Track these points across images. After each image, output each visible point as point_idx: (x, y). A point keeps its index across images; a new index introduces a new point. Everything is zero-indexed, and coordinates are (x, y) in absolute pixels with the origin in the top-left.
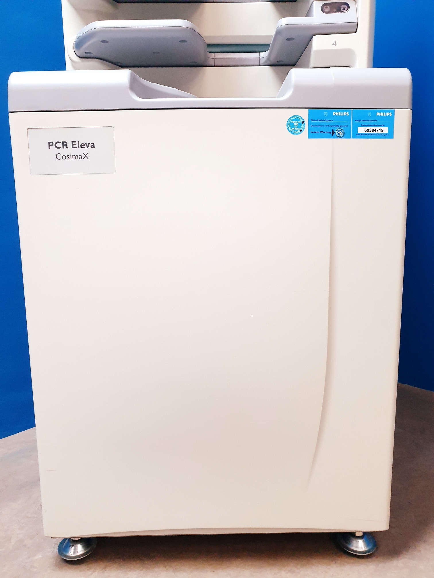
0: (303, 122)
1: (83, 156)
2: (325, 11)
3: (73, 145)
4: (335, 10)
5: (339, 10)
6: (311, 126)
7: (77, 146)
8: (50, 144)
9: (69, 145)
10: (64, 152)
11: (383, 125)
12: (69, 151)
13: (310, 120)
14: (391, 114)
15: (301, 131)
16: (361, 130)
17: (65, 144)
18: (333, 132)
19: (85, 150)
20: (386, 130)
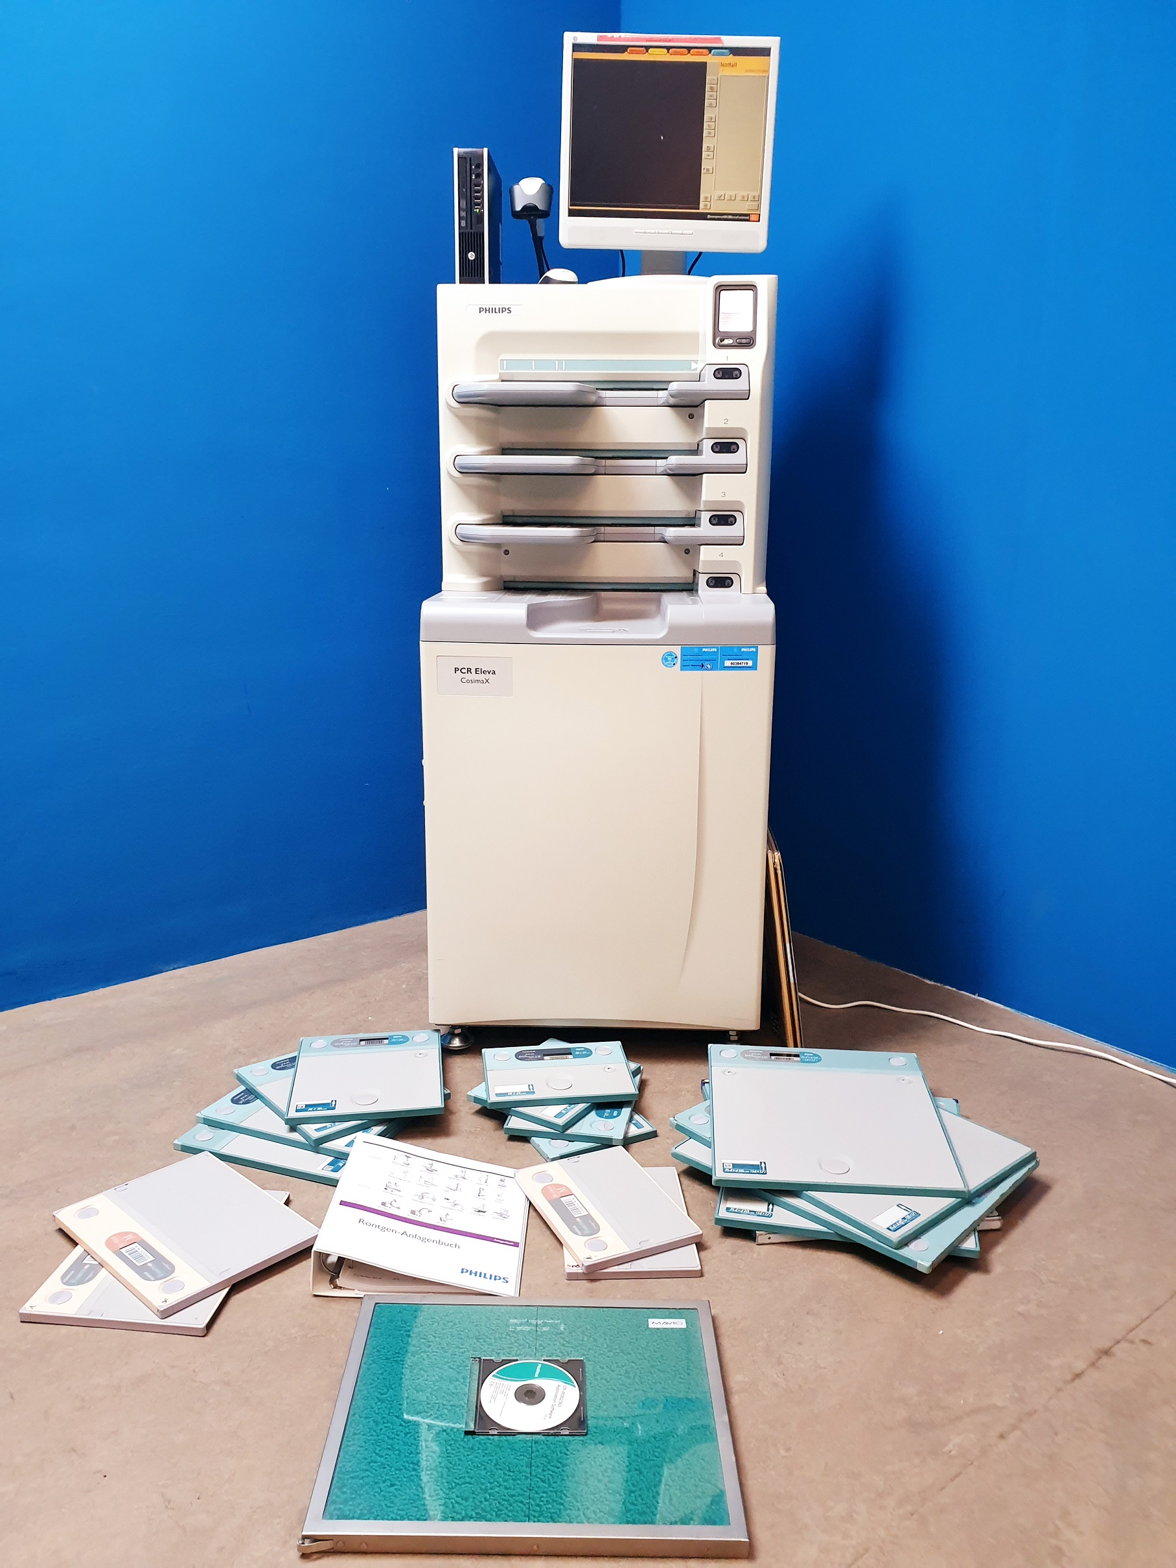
0: (676, 657)
1: (485, 681)
2: (713, 523)
3: (476, 671)
4: (722, 523)
5: (727, 524)
6: (683, 660)
7: (480, 672)
8: (456, 670)
9: (473, 671)
10: (468, 676)
11: (747, 659)
12: (473, 676)
13: (683, 655)
14: (754, 650)
15: (674, 664)
16: (728, 663)
17: (469, 670)
18: (703, 666)
19: (487, 676)
20: (750, 663)
